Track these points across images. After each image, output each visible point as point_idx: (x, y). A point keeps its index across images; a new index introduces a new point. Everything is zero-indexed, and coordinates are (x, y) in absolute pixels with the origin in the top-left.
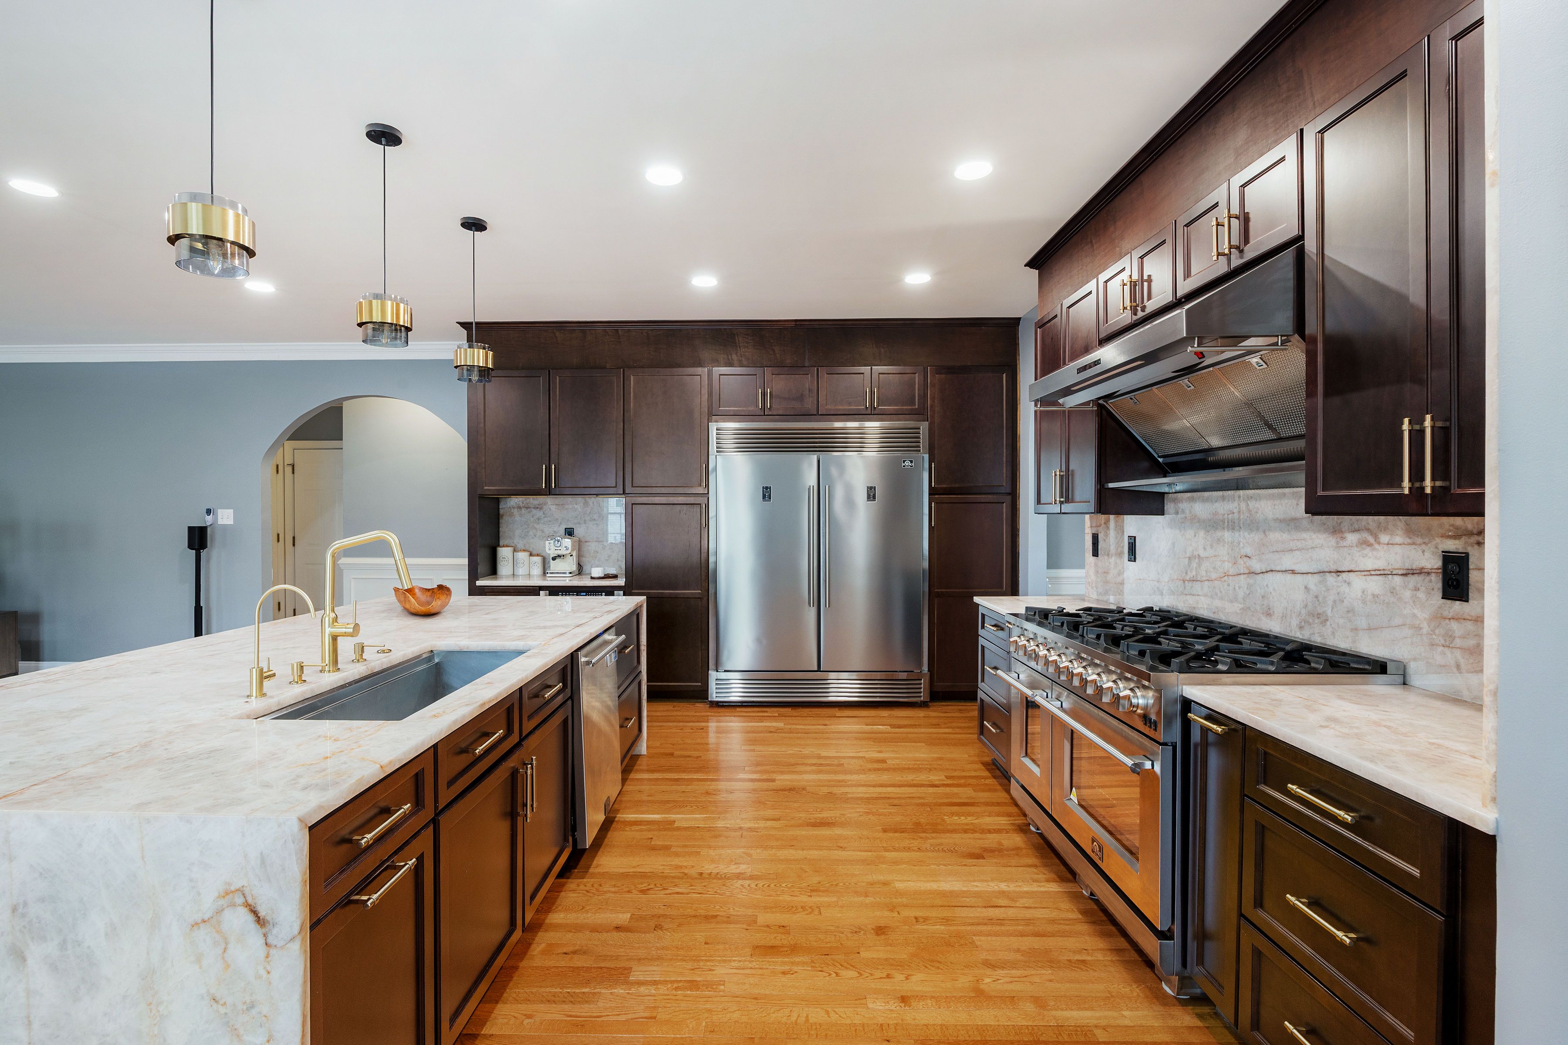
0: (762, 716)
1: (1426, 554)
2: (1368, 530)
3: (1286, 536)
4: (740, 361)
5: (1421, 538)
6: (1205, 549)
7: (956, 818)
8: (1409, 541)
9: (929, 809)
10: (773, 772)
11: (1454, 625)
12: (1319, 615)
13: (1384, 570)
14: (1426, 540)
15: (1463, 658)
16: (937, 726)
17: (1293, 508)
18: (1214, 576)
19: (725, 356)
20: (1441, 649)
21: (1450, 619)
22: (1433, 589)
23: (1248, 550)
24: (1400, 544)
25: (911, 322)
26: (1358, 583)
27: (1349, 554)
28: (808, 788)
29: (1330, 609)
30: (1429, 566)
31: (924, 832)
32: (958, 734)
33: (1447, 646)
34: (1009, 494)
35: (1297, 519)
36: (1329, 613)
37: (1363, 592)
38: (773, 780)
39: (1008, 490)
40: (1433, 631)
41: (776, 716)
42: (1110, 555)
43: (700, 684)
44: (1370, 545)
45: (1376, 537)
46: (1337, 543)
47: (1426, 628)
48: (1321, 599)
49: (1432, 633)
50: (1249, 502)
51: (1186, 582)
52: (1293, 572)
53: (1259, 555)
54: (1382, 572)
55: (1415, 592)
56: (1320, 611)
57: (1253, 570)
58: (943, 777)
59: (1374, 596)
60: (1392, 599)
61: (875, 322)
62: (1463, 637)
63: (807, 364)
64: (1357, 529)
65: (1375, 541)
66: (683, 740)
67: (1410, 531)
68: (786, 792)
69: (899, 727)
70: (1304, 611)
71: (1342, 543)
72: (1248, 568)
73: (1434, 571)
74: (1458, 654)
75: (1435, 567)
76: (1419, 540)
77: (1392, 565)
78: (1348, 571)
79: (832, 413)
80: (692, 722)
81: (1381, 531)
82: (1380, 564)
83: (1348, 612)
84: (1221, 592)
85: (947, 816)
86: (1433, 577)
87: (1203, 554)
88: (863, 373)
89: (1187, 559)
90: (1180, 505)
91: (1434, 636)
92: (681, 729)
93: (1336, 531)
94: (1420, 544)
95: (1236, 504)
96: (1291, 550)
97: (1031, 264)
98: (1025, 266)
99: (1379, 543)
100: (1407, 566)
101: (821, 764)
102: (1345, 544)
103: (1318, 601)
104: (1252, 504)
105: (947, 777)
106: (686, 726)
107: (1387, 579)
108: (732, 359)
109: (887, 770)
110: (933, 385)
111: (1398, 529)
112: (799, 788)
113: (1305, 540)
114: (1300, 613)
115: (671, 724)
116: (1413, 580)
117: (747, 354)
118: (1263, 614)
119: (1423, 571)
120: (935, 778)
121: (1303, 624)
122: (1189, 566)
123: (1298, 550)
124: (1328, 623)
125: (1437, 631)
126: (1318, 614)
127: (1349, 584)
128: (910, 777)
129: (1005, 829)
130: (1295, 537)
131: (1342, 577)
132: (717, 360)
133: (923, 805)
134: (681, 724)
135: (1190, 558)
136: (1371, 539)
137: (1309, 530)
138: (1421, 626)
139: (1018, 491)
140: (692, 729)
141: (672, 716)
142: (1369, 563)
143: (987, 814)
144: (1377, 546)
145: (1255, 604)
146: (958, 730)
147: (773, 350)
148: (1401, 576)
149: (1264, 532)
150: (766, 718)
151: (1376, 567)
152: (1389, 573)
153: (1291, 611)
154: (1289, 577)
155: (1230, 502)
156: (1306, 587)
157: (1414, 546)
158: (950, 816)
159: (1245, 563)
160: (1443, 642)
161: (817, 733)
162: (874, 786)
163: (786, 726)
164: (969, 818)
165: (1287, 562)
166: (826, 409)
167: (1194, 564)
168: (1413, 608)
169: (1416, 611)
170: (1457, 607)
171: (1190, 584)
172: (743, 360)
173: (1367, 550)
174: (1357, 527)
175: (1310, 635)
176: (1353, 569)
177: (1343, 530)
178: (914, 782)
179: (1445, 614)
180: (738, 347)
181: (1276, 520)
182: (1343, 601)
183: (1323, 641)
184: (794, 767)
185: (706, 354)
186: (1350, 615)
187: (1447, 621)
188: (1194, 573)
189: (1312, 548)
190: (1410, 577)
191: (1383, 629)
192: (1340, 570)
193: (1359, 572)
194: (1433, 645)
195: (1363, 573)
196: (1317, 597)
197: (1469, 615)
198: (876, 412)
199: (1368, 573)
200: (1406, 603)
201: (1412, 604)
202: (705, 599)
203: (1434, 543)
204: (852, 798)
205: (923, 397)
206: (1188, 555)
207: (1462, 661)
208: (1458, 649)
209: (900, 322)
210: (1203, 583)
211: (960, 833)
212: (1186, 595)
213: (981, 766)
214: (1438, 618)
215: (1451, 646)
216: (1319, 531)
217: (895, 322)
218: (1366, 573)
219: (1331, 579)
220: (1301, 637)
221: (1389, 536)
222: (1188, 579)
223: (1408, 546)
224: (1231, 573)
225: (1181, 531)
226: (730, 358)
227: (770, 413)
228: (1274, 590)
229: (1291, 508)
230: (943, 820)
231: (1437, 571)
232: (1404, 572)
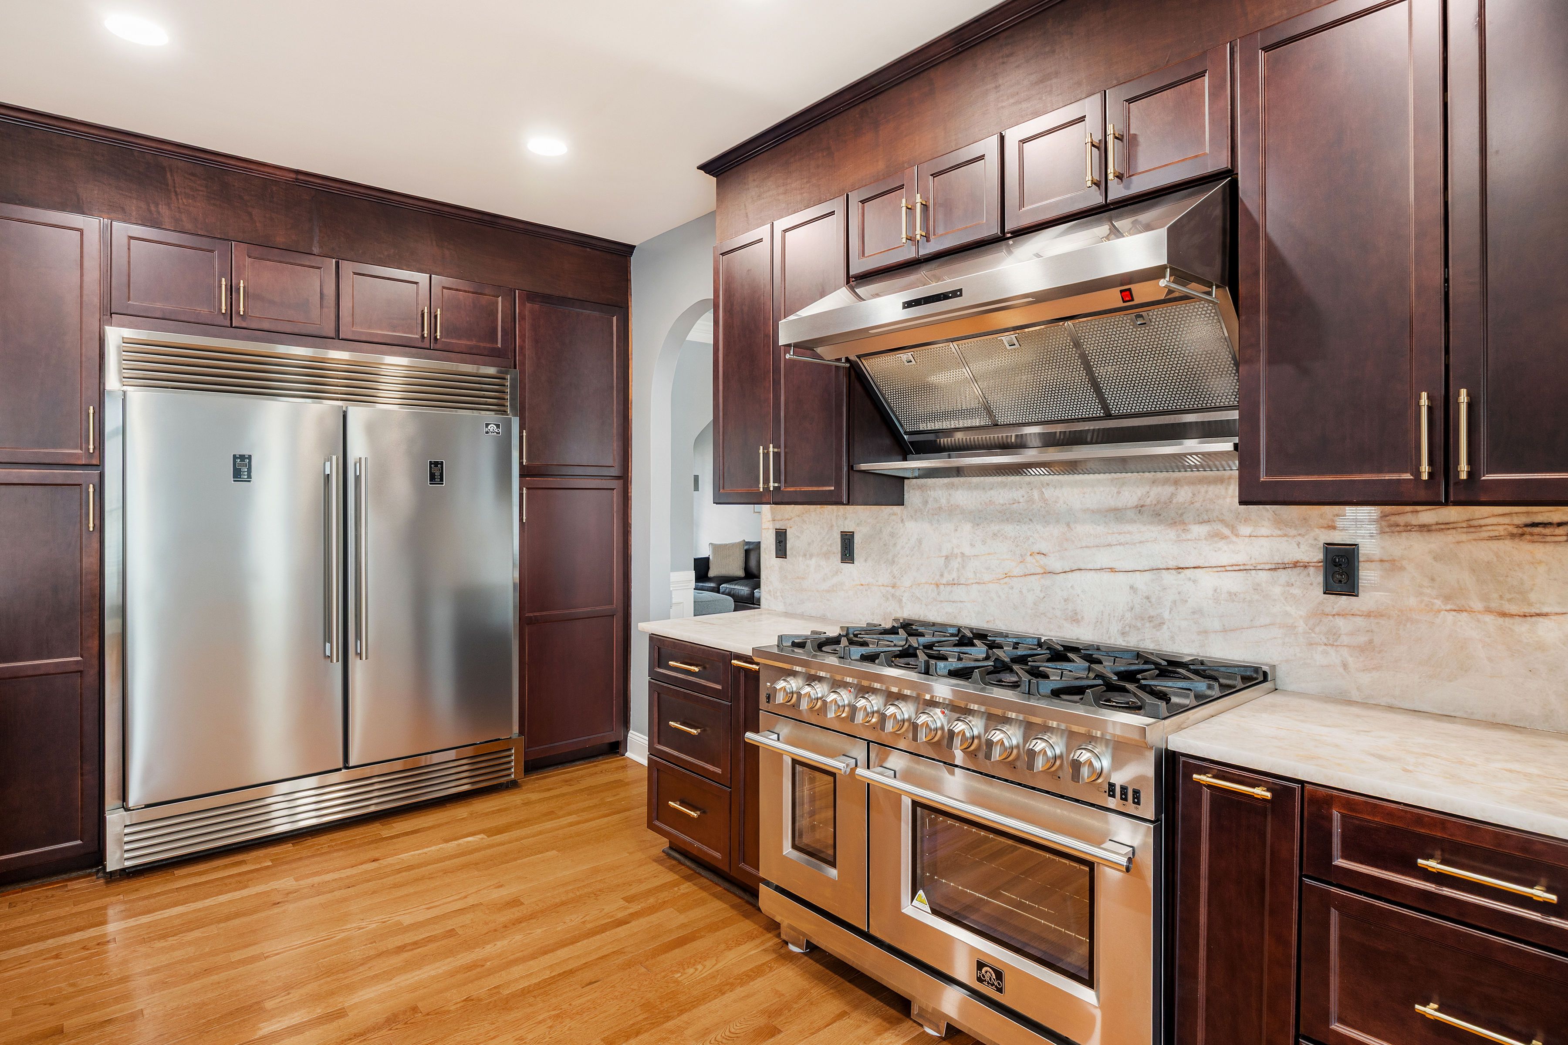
0: (240, 874)
1: (1302, 546)
2: (1222, 521)
3: (1100, 529)
4: (177, 221)
5: (1296, 529)
6: (972, 545)
7: (691, 970)
8: (1279, 533)
9: (643, 970)
10: (332, 993)
11: (1340, 622)
12: (1151, 619)
13: (1244, 564)
14: (1303, 531)
15: (1351, 656)
16: (550, 815)
17: (1112, 497)
18: (987, 577)
19: (143, 205)
20: (1321, 648)
21: (1334, 615)
22: (1311, 584)
23: (1043, 546)
24: (1268, 537)
25: (493, 219)
26: (1208, 581)
27: (1195, 548)
28: (420, 1005)
29: (1168, 610)
30: (1306, 559)
31: (668, 1018)
32: (587, 821)
33: (1330, 645)
34: (618, 478)
35: (1119, 510)
36: (1166, 615)
37: (1215, 591)
38: (341, 1014)
39: (615, 472)
40: (1312, 629)
41: (268, 867)
42: (808, 556)
43: (79, 842)
44: (1225, 537)
45: (1233, 529)
46: (1178, 536)
47: (1301, 626)
48: (1153, 600)
49: (1310, 631)
50: (1043, 490)
51: (942, 587)
52: (1112, 570)
53: (1059, 551)
54: (1242, 568)
55: (1288, 588)
56: (1152, 614)
57: (1049, 569)
58: (622, 903)
59: (1230, 593)
60: (1256, 597)
61: (438, 207)
62: (1351, 634)
63: (316, 250)
64: (1207, 520)
65: (1232, 533)
66: (73, 985)
67: (1279, 522)
68: (384, 1032)
69: (499, 831)
70: (1128, 615)
71: (1184, 536)
72: (1041, 567)
73: (1313, 564)
74: (1345, 652)
75: (1315, 560)
76: (1293, 532)
77: (1255, 559)
78: (1194, 568)
79: (364, 339)
80: (78, 930)
81: (1241, 522)
82: (1240, 558)
83: (1194, 613)
84: (999, 597)
85: (678, 972)
86: (1311, 570)
87: (968, 551)
88: (416, 283)
89: (944, 558)
90: (932, 493)
91: (1313, 635)
92: (57, 957)
93: (1175, 523)
94: (1295, 536)
95: (1022, 492)
96: (1110, 545)
97: (707, 168)
98: (700, 168)
99: (1237, 535)
100: (1277, 559)
101: (415, 943)
102: (1189, 537)
103: (1150, 602)
104: (1048, 493)
105: (629, 900)
106: (64, 946)
107: (1249, 575)
108: (159, 213)
109: (532, 916)
110: (522, 318)
111: (1264, 520)
112: (405, 1012)
113: (1129, 533)
114: (1123, 617)
115: (22, 951)
116: (1283, 575)
117: (191, 209)
118: (1066, 620)
119: (1298, 565)
120: (614, 906)
121: (1127, 629)
122: (946, 567)
123: (1120, 544)
124: (1165, 627)
125: (1317, 629)
126: (1149, 617)
127: (1194, 581)
128: (572, 920)
129: (764, 964)
130: (1115, 530)
131: (1185, 574)
132: (123, 209)
133: (629, 965)
134: (51, 943)
135: (947, 557)
136: (1226, 531)
137: (1135, 521)
138: (1296, 624)
139: (630, 474)
140: (85, 948)
141: (13, 930)
142: (1225, 558)
143: (723, 946)
144: (1234, 539)
145: (1053, 609)
146: (586, 815)
147: (250, 214)
148: (1267, 571)
149: (1068, 525)
150: (251, 876)
151: (1234, 562)
152: (1252, 568)
153: (1109, 615)
154: (1106, 576)
155: (1014, 489)
156: (1132, 587)
157: (1286, 538)
158: (682, 970)
159: (1037, 561)
160: (1325, 641)
161: (369, 881)
162: (533, 957)
163: (302, 882)
164: (708, 964)
165: (1104, 558)
166: (353, 332)
167: (955, 564)
168: (1284, 605)
169: (1288, 608)
170: (1343, 602)
171: (949, 588)
172: (184, 219)
173: (1221, 544)
174: (1206, 518)
175: (1138, 641)
176: (1201, 565)
177: (1186, 522)
178: (589, 926)
179: (1328, 610)
180: (173, 194)
181: (1085, 511)
182: (1186, 601)
183: (1157, 648)
184: (367, 966)
185: (90, 191)
186: (1196, 616)
187: (1331, 618)
188: (954, 575)
189: (1141, 542)
190: (1281, 573)
191: (1243, 630)
192: (1182, 566)
193: (1210, 569)
194: (1312, 644)
195: (1215, 569)
196: (1148, 598)
197: (1359, 610)
198: (438, 346)
199: (1223, 568)
200: (1275, 600)
201: (1284, 602)
202: (92, 673)
203: (1312, 534)
204: (513, 995)
205: (510, 333)
206: (944, 553)
207: (1350, 660)
208: (1345, 647)
209: (474, 215)
210: (968, 587)
211: (716, 997)
212: (941, 601)
213: (655, 866)
214: (1319, 614)
215: (1335, 644)
216: (1151, 523)
217: (468, 214)
218: (1219, 569)
219: (1169, 578)
220: (1124, 644)
221: (1252, 527)
222: (944, 581)
223: (1277, 539)
224: (1015, 574)
225: (932, 525)
226: (153, 208)
227: (244, 325)
228: (1083, 591)
229: (1110, 497)
230: (677, 982)
231: (1316, 564)
232: (1273, 567)
